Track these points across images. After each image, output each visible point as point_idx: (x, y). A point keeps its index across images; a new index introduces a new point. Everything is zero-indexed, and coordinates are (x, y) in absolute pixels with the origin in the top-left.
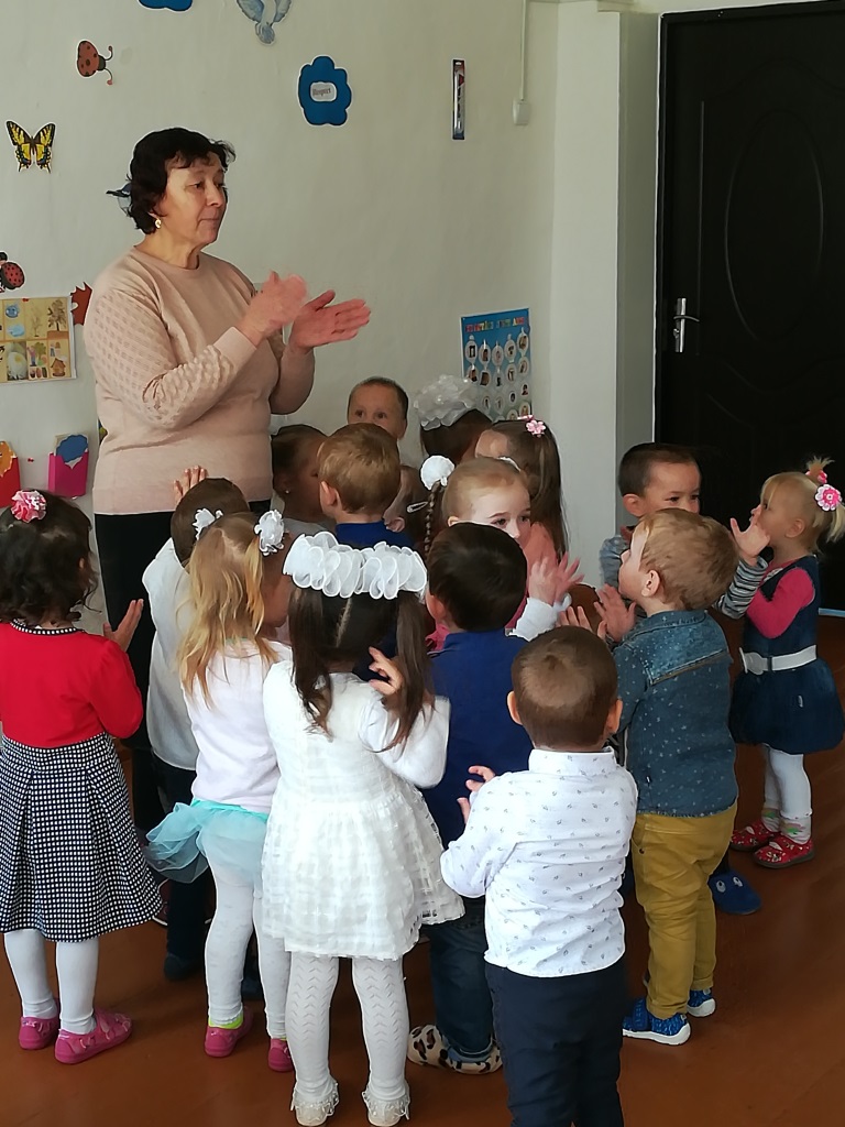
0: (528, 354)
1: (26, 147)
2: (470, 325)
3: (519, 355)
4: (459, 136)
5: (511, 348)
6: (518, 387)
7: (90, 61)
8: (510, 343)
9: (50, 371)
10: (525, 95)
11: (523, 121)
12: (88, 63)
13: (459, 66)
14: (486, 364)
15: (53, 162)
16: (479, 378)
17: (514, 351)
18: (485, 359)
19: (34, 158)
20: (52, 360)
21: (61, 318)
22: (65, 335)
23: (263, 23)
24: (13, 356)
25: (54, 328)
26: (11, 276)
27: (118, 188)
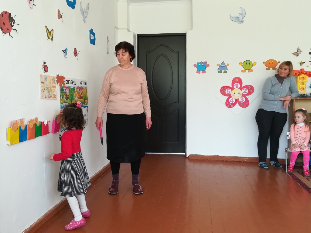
1: (49, 34)
4: (108, 53)
7: (59, 15)
13: (108, 38)
19: (50, 37)
20: (53, 94)
21: (54, 82)
22: (55, 87)
24: (46, 91)
25: (53, 85)
26: (46, 69)
27: (64, 50)
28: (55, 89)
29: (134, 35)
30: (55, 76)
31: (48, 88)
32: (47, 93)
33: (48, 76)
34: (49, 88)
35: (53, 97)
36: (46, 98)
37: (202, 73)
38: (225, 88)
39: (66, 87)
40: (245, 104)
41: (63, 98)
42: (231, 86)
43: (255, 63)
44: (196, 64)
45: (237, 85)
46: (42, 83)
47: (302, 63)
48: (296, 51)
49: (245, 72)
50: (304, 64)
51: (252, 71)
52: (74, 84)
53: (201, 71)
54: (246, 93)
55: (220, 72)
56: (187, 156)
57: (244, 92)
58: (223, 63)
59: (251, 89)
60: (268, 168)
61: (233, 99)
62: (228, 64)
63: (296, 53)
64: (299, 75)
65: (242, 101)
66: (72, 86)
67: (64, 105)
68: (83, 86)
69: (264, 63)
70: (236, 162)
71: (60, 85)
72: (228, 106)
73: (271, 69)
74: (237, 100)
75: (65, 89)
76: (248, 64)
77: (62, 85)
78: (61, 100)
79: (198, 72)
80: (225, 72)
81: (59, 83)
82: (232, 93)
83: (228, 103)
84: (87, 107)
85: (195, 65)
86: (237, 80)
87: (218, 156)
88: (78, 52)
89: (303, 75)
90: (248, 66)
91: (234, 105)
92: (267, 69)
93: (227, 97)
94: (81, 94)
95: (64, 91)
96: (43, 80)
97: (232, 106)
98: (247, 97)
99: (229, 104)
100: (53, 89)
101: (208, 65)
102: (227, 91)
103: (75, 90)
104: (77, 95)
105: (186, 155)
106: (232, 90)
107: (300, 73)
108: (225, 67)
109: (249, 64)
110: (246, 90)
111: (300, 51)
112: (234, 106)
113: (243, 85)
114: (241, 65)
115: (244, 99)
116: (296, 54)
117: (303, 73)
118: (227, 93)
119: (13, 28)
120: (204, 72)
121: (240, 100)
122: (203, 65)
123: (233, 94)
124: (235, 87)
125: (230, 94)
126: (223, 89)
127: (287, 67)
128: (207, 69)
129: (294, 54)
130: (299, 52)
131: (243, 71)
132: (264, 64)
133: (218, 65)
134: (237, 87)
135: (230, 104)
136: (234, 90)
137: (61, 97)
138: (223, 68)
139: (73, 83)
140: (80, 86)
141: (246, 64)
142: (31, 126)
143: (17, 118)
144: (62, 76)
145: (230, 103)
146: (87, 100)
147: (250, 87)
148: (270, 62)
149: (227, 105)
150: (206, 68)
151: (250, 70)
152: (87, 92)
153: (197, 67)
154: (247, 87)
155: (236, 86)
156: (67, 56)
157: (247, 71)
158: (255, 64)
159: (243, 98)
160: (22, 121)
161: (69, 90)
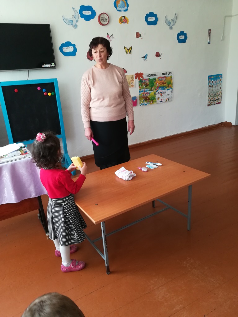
0: (222, 82)
1: (127, 51)
2: (210, 77)
3: (220, 82)
4: (209, 43)
5: (218, 81)
6: (219, 88)
7: (138, 35)
8: (218, 80)
9: (131, 87)
10: (224, 34)
11: (223, 39)
12: (138, 36)
13: (210, 31)
14: (212, 84)
15: (132, 53)
16: (211, 86)
17: (219, 81)
18: (213, 83)
19: (128, 52)
20: (131, 85)
21: (133, 78)
22: (134, 81)
23: (171, 26)
25: (132, 80)
28: (133, 82)
30: (134, 74)
39: (144, 79)
41: (142, 86)
52: (155, 76)
66: (152, 78)
67: (144, 90)
68: (166, 75)
71: (139, 79)
75: (144, 80)
77: (141, 78)
78: (139, 87)
81: (138, 78)
84: (172, 89)
94: (164, 81)
95: (143, 82)
100: (131, 82)
103: (157, 80)
104: (159, 82)
137: (139, 85)
139: (153, 75)
140: (163, 76)
144: (141, 73)
146: (172, 84)
152: (172, 79)
156: (147, 59)
161: (149, 81)
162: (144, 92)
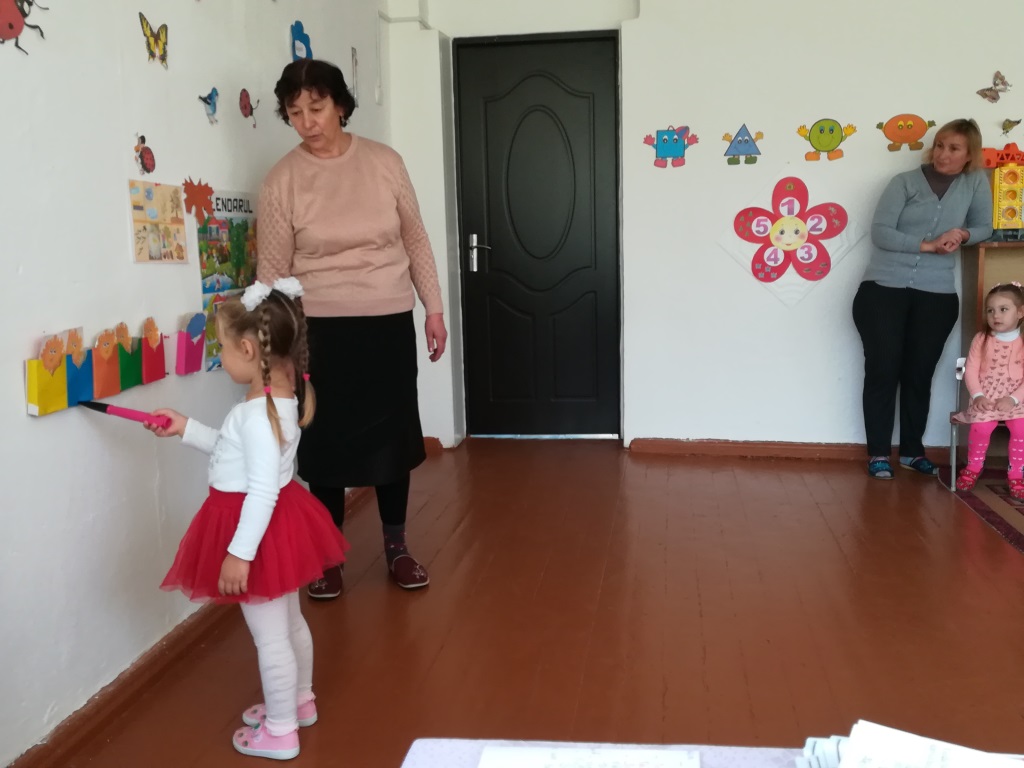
1: (152, 40)
10: (380, 82)
11: (381, 101)
19: (158, 52)
21: (178, 206)
22: (182, 221)
24: (151, 237)
25: (174, 215)
26: (147, 160)
27: (205, 95)
29: (443, 42)
31: (156, 225)
32: (154, 240)
33: (156, 185)
34: (161, 227)
35: (175, 254)
36: (151, 258)
37: (675, 164)
38: (751, 214)
39: (217, 222)
40: (817, 269)
41: (208, 258)
42: (769, 208)
43: (852, 129)
44: (654, 135)
45: (790, 203)
46: (137, 207)
47: (1008, 125)
48: (990, 85)
49: (818, 159)
50: (1016, 128)
51: (840, 154)
52: (246, 211)
53: (670, 160)
54: (820, 229)
55: (733, 161)
56: (627, 443)
57: (814, 228)
58: (744, 130)
59: (835, 217)
60: (888, 474)
61: (775, 252)
62: (760, 135)
63: (990, 89)
64: (1000, 165)
65: (806, 256)
66: (237, 217)
67: (215, 280)
69: (880, 126)
70: (787, 458)
71: (199, 215)
72: (761, 275)
73: (905, 147)
74: (790, 256)
75: (214, 227)
76: (827, 130)
77: (206, 215)
78: (203, 265)
79: (660, 163)
80: (751, 160)
81: (194, 209)
82: (773, 230)
83: (758, 266)
85: (648, 140)
86: (791, 189)
87: (727, 442)
88: (253, 103)
89: (1012, 166)
90: (826, 137)
91: (780, 271)
92: (892, 148)
93: (757, 246)
95: (211, 234)
96: (141, 199)
97: (774, 275)
98: (824, 243)
99: (762, 270)
100: (173, 228)
101: (694, 140)
102: (758, 225)
103: (250, 232)
105: (621, 441)
106: (773, 222)
107: (1002, 158)
108: (750, 142)
109: (832, 131)
110: (820, 221)
111: (1004, 83)
112: (779, 275)
113: (811, 205)
114: (805, 137)
115: (814, 252)
116: (990, 94)
117: (1013, 159)
118: (758, 232)
119: (28, 20)
120: (679, 161)
121: (800, 254)
122: (676, 137)
123: (778, 233)
124: (783, 210)
125: (769, 235)
126: (742, 219)
127: (958, 139)
128: (690, 153)
129: (984, 93)
130: (1000, 87)
131: (809, 157)
132: (880, 132)
133: (726, 137)
134: (790, 212)
135: (768, 270)
136: (779, 223)
137: (201, 254)
138: (743, 148)
139: (240, 206)
141: (822, 131)
142: (106, 353)
143: (58, 327)
144: (203, 183)
145: (767, 265)
147: (832, 209)
148: (901, 123)
149: (756, 272)
150: (685, 147)
151: (835, 154)
153: (656, 147)
154: (823, 210)
155: (786, 207)
156: (216, 116)
157: (824, 155)
158: (850, 130)
159: (810, 248)
160: (74, 336)
161: (230, 231)
162: (219, 290)
